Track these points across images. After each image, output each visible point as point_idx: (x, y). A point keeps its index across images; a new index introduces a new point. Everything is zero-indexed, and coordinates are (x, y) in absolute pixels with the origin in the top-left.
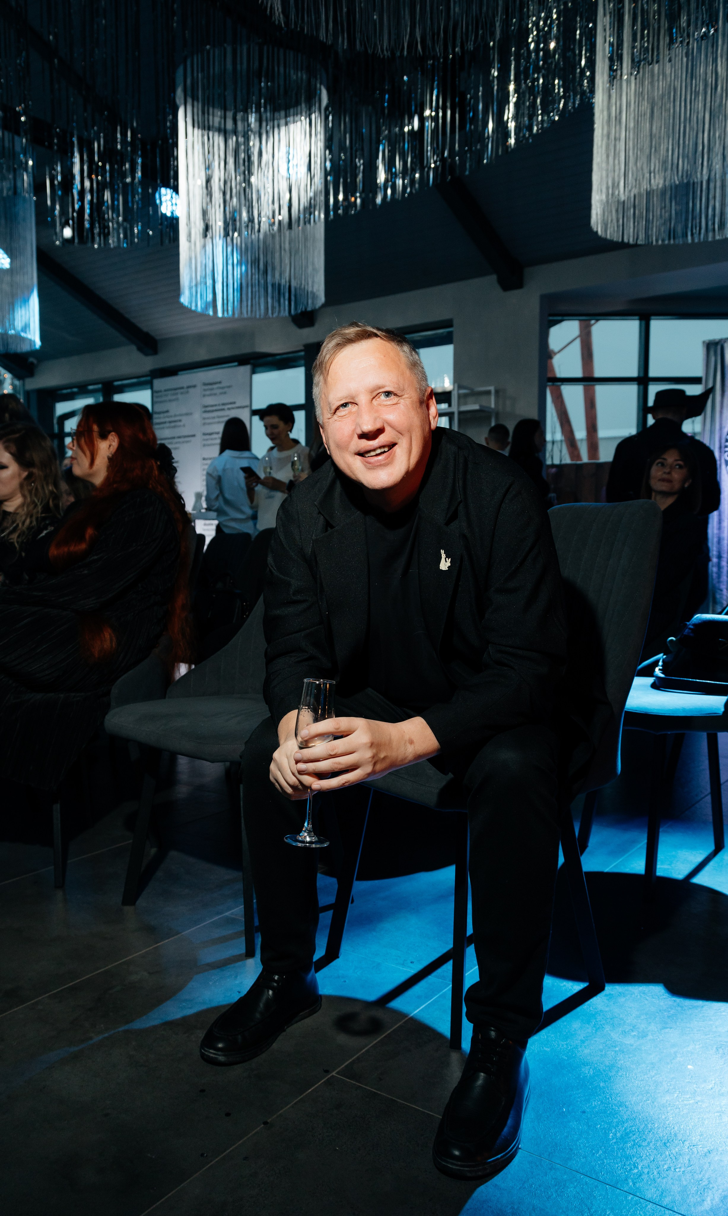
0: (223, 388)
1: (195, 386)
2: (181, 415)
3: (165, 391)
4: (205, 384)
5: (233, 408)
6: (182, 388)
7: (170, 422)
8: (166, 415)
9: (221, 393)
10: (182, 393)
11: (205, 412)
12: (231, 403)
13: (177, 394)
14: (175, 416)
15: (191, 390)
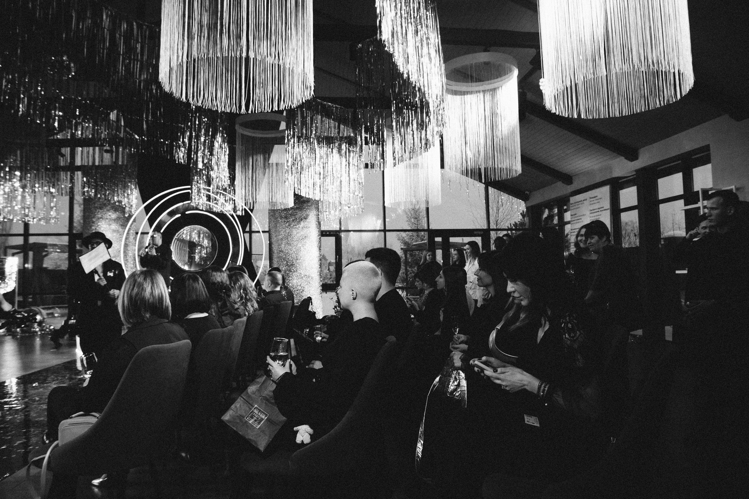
0: (598, 199)
1: (586, 200)
2: (581, 216)
3: (575, 203)
4: (591, 198)
5: (602, 210)
6: (581, 201)
7: (577, 220)
8: (575, 216)
9: (597, 202)
10: (582, 204)
11: (591, 213)
12: (601, 208)
13: (579, 204)
14: (579, 216)
15: (585, 202)
